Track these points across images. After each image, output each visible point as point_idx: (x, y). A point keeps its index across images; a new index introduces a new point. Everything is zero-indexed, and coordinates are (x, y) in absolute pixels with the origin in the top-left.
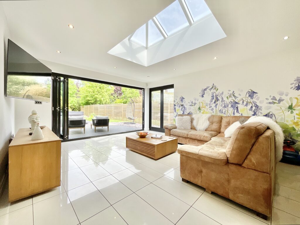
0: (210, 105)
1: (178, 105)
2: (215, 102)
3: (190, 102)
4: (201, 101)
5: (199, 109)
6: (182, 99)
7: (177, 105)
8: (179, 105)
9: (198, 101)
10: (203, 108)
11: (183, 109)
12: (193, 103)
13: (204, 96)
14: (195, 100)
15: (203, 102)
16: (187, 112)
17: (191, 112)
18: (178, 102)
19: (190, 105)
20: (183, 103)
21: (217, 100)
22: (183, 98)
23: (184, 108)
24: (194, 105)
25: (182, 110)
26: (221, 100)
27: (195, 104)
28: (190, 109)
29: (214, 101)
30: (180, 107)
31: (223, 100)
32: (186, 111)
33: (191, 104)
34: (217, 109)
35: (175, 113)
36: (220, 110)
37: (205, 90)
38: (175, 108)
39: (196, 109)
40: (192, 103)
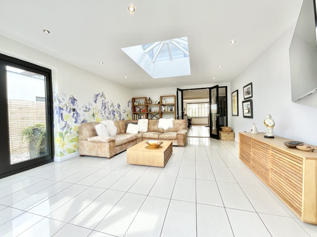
0: (101, 112)
1: (67, 108)
2: (104, 110)
3: (84, 107)
4: (95, 107)
5: (93, 115)
6: (73, 100)
7: (65, 108)
8: (69, 109)
9: (92, 106)
10: (97, 115)
11: (75, 115)
12: (87, 109)
13: (97, 101)
14: (89, 104)
15: (96, 108)
16: (80, 120)
17: (85, 120)
18: (67, 104)
19: (84, 111)
20: (75, 107)
21: (105, 108)
22: (75, 100)
23: (77, 114)
24: (89, 111)
25: (73, 116)
26: (107, 108)
27: (89, 109)
28: (84, 115)
29: (103, 108)
30: (70, 112)
31: (108, 109)
32: (80, 118)
33: (85, 109)
34: (106, 115)
35: (61, 122)
36: (107, 117)
37: (97, 95)
38: (62, 114)
39: (91, 116)
40: (86, 107)
